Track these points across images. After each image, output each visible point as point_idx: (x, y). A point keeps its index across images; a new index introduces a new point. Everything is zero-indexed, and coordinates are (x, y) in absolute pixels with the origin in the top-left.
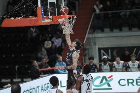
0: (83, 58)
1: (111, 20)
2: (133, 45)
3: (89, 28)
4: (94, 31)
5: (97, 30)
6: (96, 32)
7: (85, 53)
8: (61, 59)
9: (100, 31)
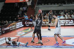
6: (39, 5)
8: (26, 15)
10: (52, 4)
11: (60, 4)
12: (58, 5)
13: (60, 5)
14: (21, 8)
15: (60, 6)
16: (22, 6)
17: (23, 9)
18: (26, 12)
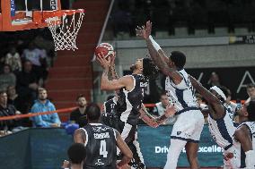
0: (92, 93)
1: (151, 13)
2: (196, 67)
3: (104, 28)
4: (115, 36)
5: (122, 33)
6: (119, 37)
7: (95, 82)
8: (45, 96)
9: (127, 35)
10: (197, 32)
11: (244, 31)
12: (233, 39)
13: (245, 38)
14: (9, 55)
15: (244, 41)
16: (20, 42)
17: (24, 60)
18: (41, 81)
